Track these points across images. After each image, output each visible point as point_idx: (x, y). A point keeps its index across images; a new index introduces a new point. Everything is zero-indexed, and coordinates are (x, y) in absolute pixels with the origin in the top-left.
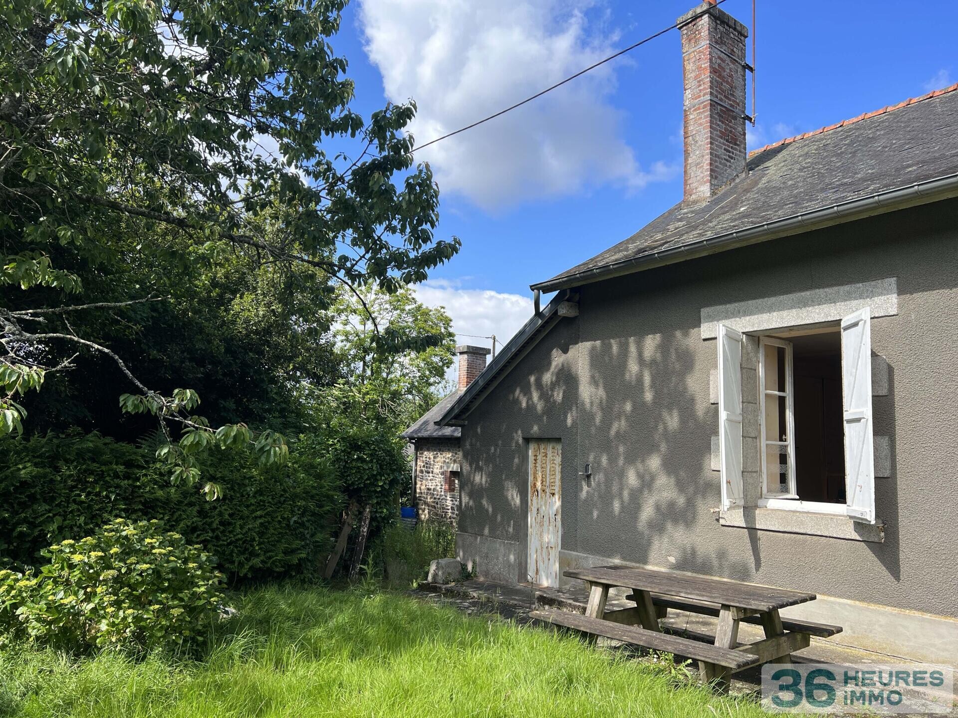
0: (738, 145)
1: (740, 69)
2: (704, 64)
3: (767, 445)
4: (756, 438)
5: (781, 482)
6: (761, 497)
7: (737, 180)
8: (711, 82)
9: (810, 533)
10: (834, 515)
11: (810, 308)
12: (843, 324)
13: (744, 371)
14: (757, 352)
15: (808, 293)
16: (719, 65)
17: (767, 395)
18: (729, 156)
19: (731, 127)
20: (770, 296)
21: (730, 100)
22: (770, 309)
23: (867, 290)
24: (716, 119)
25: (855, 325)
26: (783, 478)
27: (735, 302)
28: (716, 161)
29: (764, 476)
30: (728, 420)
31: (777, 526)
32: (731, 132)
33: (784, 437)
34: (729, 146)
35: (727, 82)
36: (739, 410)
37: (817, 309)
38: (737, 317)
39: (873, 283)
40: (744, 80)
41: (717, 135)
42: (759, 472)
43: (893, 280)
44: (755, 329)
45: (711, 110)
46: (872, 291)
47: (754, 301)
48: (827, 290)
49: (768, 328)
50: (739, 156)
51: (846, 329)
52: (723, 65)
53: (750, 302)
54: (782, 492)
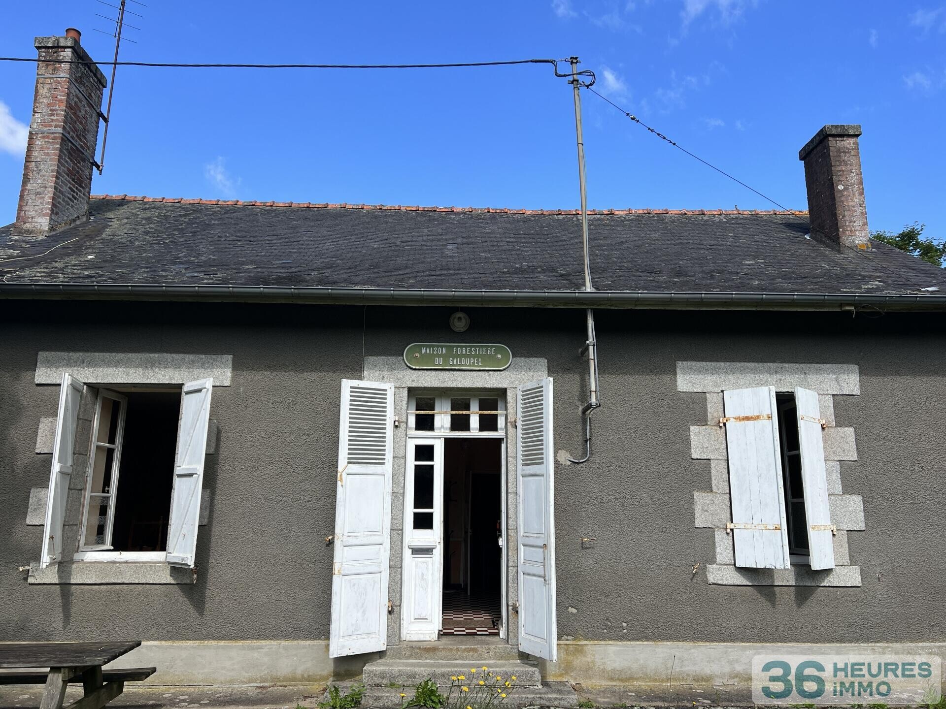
0: (83, 187)
1: (94, 115)
2: (61, 96)
3: (91, 497)
4: (81, 490)
5: (98, 534)
6: (78, 551)
7: (78, 222)
8: (65, 116)
9: (127, 582)
10: (153, 563)
11: (156, 370)
12: (185, 389)
13: (80, 422)
14: (94, 404)
15: (157, 355)
16: (76, 103)
17: (98, 447)
18: (73, 196)
19: (78, 168)
20: (117, 351)
21: (81, 141)
22: (117, 364)
23: (209, 362)
24: (64, 153)
25: (199, 391)
26: (101, 530)
27: (80, 351)
28: (59, 197)
29: (84, 529)
30: (61, 472)
31: (94, 579)
32: (78, 172)
33: (107, 489)
34: (74, 186)
35: (81, 123)
36: (70, 463)
37: (163, 372)
38: (80, 366)
39: (214, 357)
40: (98, 127)
41: (64, 171)
42: (78, 525)
43: (230, 357)
44: (99, 381)
45: (61, 144)
46: (212, 363)
47: (102, 354)
48: (174, 355)
49: (112, 382)
50: (83, 198)
51: (187, 393)
52: (79, 104)
53: (97, 354)
54: (99, 543)
